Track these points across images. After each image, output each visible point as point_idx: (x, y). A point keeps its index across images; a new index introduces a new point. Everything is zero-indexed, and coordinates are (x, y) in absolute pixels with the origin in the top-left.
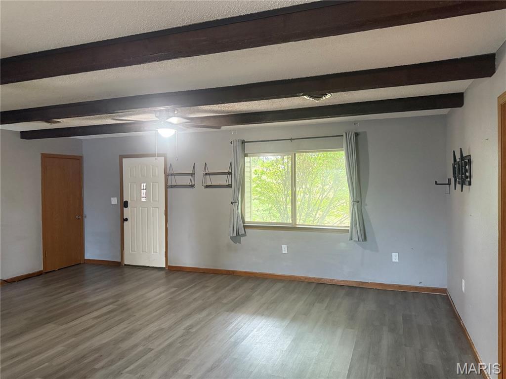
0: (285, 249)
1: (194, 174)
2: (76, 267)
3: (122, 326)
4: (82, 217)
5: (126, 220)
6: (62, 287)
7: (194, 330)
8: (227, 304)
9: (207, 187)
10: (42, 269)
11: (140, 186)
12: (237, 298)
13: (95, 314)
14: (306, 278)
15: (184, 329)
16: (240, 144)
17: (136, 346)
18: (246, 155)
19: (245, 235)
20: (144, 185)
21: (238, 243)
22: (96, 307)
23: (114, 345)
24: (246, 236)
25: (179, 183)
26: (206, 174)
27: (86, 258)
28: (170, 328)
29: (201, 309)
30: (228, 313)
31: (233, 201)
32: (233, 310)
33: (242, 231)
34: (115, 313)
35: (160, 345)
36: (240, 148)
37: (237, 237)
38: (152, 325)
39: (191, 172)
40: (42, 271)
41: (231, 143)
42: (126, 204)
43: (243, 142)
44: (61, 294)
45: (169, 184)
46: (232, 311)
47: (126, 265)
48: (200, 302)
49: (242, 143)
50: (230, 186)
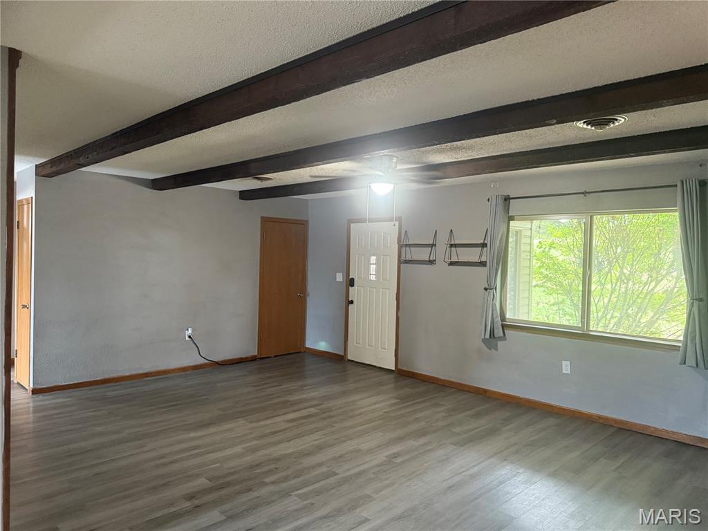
0: (566, 367)
1: (435, 245)
2: (294, 356)
3: (316, 436)
4: (305, 295)
5: (352, 302)
6: (270, 377)
7: (399, 460)
8: (458, 434)
9: (452, 264)
10: (256, 354)
11: (369, 261)
12: (476, 429)
13: (291, 416)
14: (600, 417)
15: (386, 457)
16: (500, 202)
17: (320, 465)
18: (511, 218)
19: (504, 337)
20: (373, 259)
21: (493, 350)
22: (296, 408)
23: (295, 458)
24: (505, 340)
25: (416, 257)
26: (451, 246)
27: (307, 346)
28: (370, 451)
29: (422, 433)
30: (454, 447)
31: (487, 287)
32: (465, 444)
33: (498, 332)
34: (313, 419)
35: (348, 470)
36: (500, 207)
37: (492, 339)
38: (349, 442)
39: (431, 243)
40: (256, 356)
41: (488, 200)
42: (351, 283)
43: (507, 199)
44: (266, 386)
45: (403, 258)
46: (462, 446)
47: (349, 360)
48: (423, 424)
49: (505, 200)
50: (483, 264)
